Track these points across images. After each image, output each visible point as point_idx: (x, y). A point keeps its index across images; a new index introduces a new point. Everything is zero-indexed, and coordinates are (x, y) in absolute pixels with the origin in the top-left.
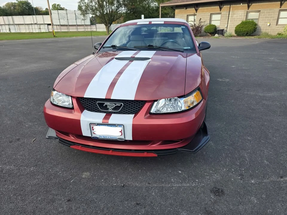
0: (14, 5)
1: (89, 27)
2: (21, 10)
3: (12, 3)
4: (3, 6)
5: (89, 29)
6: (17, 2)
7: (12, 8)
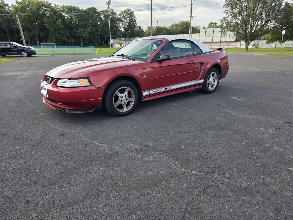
0: (176, 26)
1: (234, 44)
2: (181, 30)
3: (176, 24)
4: (169, 27)
5: (233, 46)
6: (180, 23)
7: (175, 28)
